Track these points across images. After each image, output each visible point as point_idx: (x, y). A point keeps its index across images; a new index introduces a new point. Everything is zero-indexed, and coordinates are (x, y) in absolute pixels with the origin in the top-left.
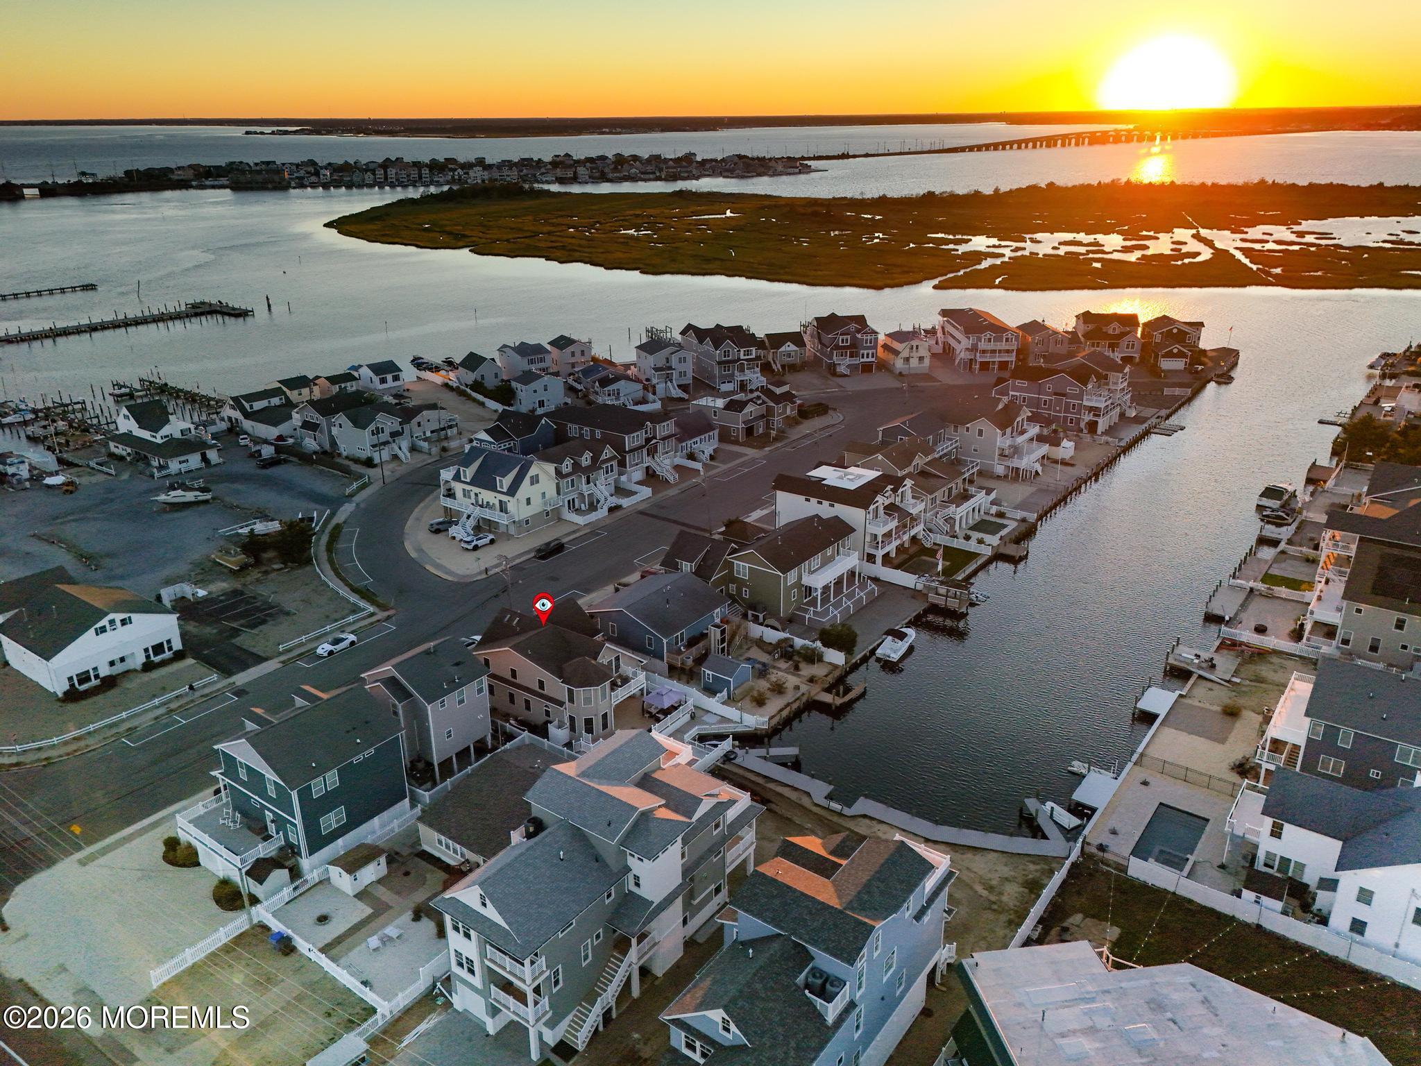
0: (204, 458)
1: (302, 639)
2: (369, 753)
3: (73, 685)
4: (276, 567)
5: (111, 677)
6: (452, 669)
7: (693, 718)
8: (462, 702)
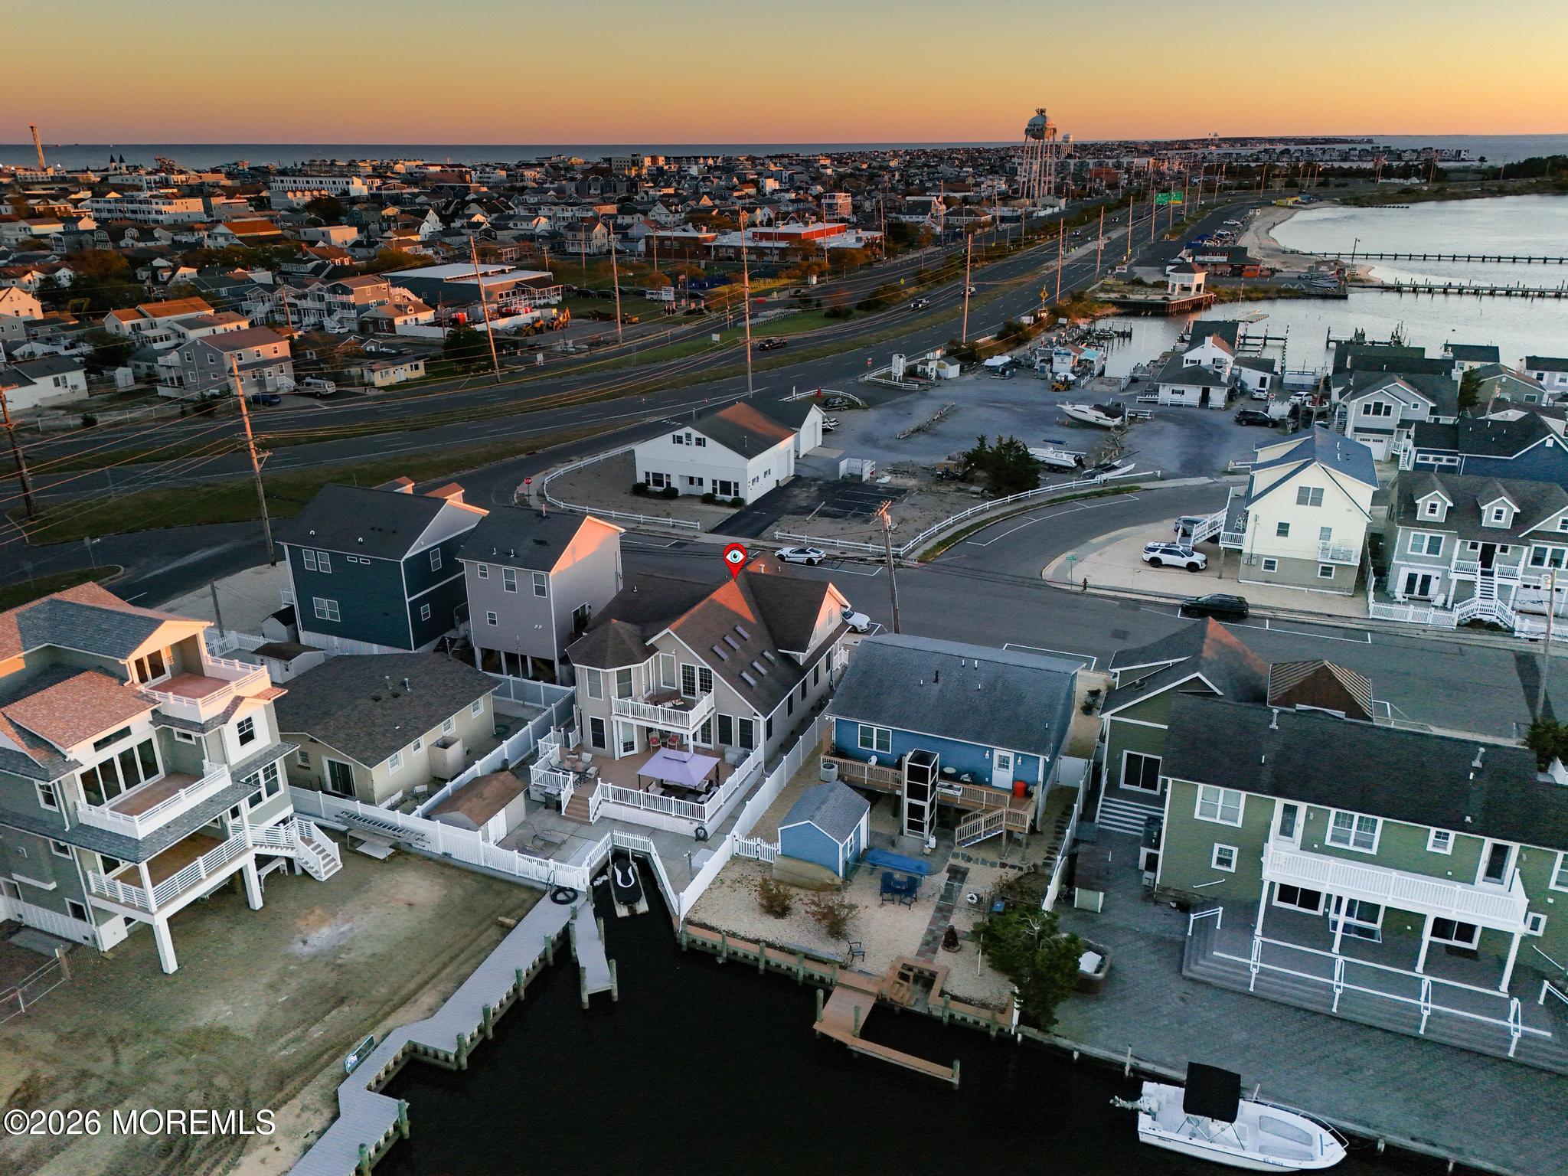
0: (1205, 397)
1: (805, 538)
2: (365, 560)
3: (648, 482)
4: (973, 488)
5: (676, 490)
6: (528, 542)
7: (698, 838)
8: (511, 587)
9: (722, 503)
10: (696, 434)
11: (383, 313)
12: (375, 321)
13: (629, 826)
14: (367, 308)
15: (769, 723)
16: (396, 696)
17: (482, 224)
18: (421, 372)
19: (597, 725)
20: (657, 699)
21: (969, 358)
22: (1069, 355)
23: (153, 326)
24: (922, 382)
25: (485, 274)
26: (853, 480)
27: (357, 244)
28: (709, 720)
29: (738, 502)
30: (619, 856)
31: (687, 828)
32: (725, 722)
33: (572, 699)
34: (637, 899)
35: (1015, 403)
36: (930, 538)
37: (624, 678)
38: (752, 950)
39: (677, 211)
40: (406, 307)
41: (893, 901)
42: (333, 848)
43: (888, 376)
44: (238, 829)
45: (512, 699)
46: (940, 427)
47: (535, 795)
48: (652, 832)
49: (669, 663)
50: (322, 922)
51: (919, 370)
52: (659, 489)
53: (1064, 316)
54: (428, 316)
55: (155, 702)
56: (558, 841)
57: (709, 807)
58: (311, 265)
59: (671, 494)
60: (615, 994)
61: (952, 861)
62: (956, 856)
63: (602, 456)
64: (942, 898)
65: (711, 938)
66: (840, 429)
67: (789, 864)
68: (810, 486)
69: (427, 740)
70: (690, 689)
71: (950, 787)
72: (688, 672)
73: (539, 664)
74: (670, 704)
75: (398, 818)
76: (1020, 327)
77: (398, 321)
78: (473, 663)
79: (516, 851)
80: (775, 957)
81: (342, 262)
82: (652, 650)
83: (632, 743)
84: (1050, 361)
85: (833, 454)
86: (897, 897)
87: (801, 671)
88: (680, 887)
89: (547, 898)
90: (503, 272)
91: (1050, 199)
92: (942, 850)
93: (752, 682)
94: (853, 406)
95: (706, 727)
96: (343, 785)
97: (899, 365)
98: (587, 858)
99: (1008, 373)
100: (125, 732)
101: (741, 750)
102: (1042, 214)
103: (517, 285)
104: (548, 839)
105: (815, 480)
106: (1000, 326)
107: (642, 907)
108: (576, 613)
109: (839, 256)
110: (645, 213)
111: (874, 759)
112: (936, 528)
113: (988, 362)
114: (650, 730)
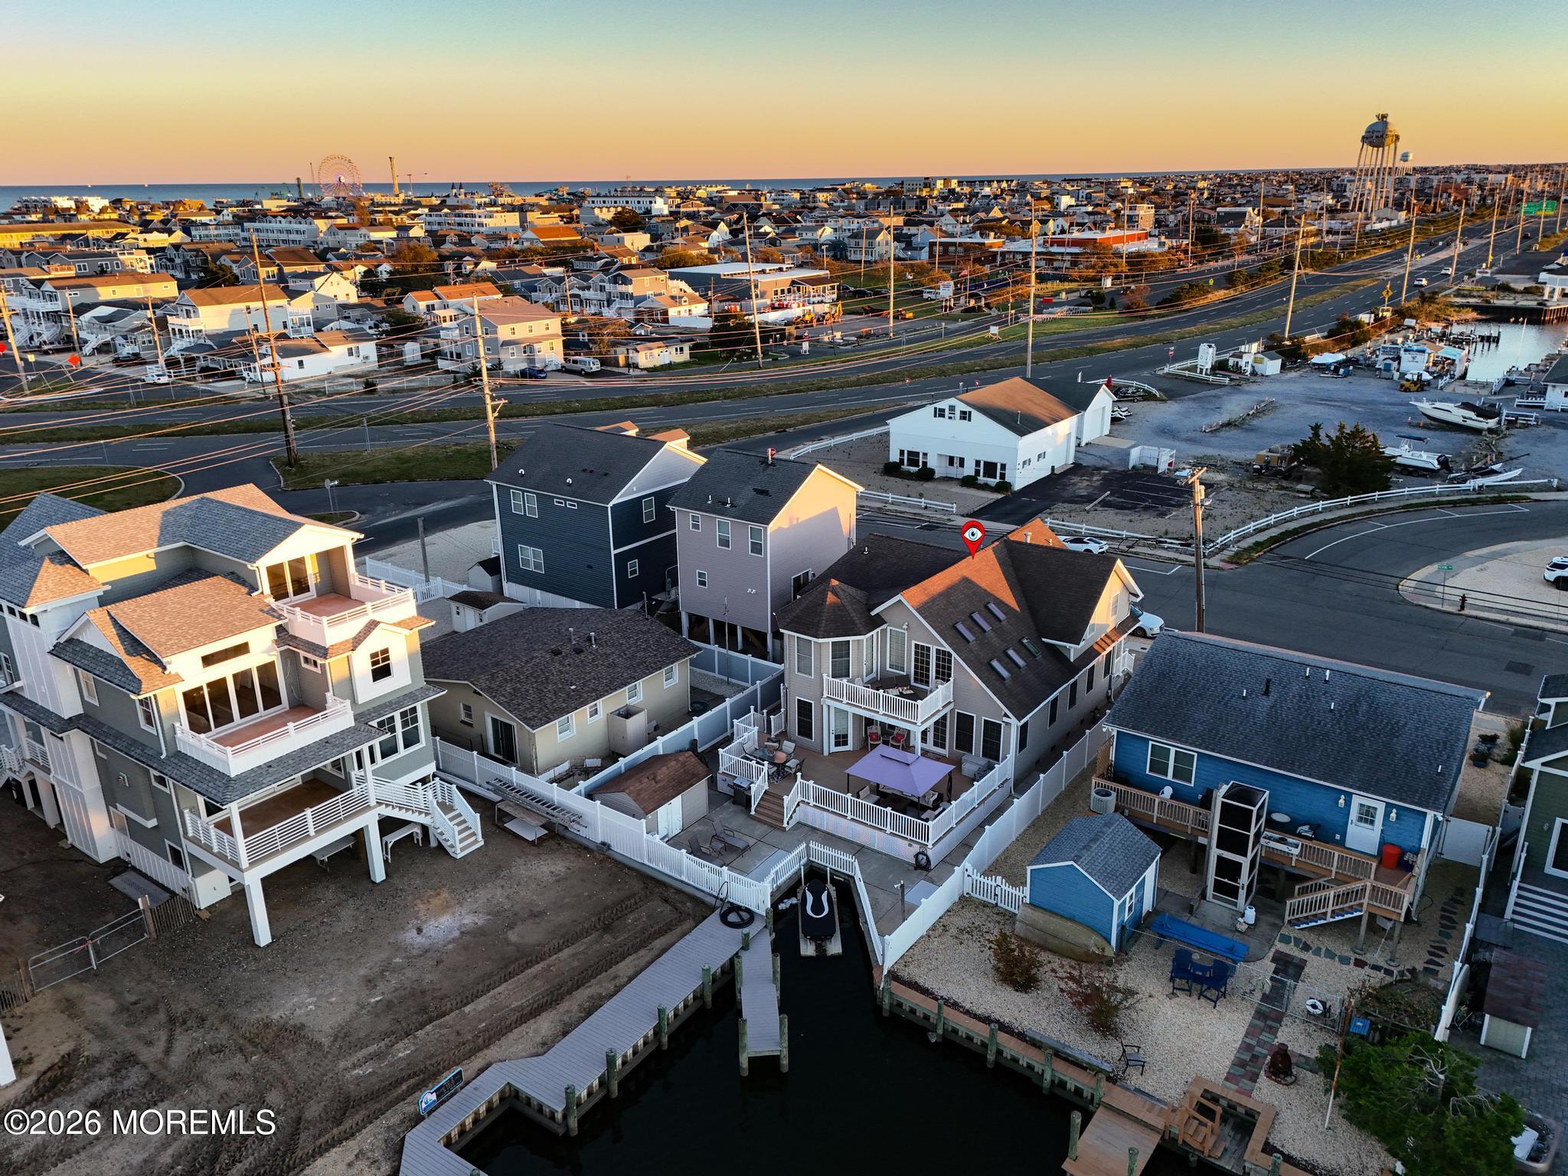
1: (1083, 528)
2: (572, 504)
3: (902, 461)
4: (1301, 487)
5: (932, 471)
6: (748, 492)
7: (918, 866)
8: (725, 542)
9: (985, 487)
10: (961, 407)
11: (659, 304)
12: (651, 312)
13: (831, 839)
14: (644, 298)
15: (1024, 729)
16: (579, 651)
17: (769, 233)
18: (685, 356)
19: (805, 709)
20: (881, 682)
21: (1293, 356)
22: (1423, 352)
23: (446, 307)
24: (1234, 376)
25: (763, 272)
26: (1147, 472)
27: (648, 249)
28: (944, 717)
29: (1004, 486)
30: (815, 875)
31: (906, 851)
32: (965, 723)
33: (781, 678)
34: (830, 935)
35: (1353, 402)
36: (1244, 537)
37: (841, 653)
38: (980, 1032)
39: (964, 222)
40: (681, 298)
41: (1189, 992)
42: (474, 819)
43: (1194, 368)
44: (362, 780)
45: (717, 675)
46: (1256, 422)
47: (722, 787)
48: (860, 850)
49: (898, 639)
50: (446, 907)
51: (1231, 363)
52: (914, 469)
53: (1412, 317)
54: (701, 308)
55: (280, 617)
56: (741, 845)
57: (935, 826)
58: (600, 263)
59: (927, 475)
60: (785, 1062)
61: (1280, 946)
62: (1286, 940)
63: (855, 436)
64: (1265, 998)
65: (925, 1006)
66: (1131, 420)
67: (1038, 916)
68: (1092, 475)
69: (606, 705)
70: (922, 676)
71: (1282, 841)
72: (922, 653)
73: (752, 638)
74: (896, 691)
75: (557, 794)
76: (1358, 324)
77: (672, 312)
78: (678, 629)
79: (684, 851)
80: (1011, 1047)
81: (630, 260)
82: (878, 621)
83: (846, 736)
84: (1398, 359)
85: (1121, 444)
86: (1196, 987)
87: (1072, 669)
88: (887, 928)
89: (714, 918)
90: (781, 269)
91: (1388, 212)
92: (1263, 928)
93: (1005, 673)
94: (1148, 397)
95: (940, 725)
96: (506, 750)
97: (1207, 356)
98: (773, 872)
99: (1342, 371)
100: (242, 649)
101: (984, 761)
102: (1378, 226)
103: (793, 282)
104: (728, 840)
105: (1099, 469)
106: (1333, 324)
107: (835, 947)
108: (797, 579)
109: (1137, 260)
110: (931, 224)
111: (1168, 791)
112: (1252, 526)
113: (1317, 359)
114: (869, 722)
